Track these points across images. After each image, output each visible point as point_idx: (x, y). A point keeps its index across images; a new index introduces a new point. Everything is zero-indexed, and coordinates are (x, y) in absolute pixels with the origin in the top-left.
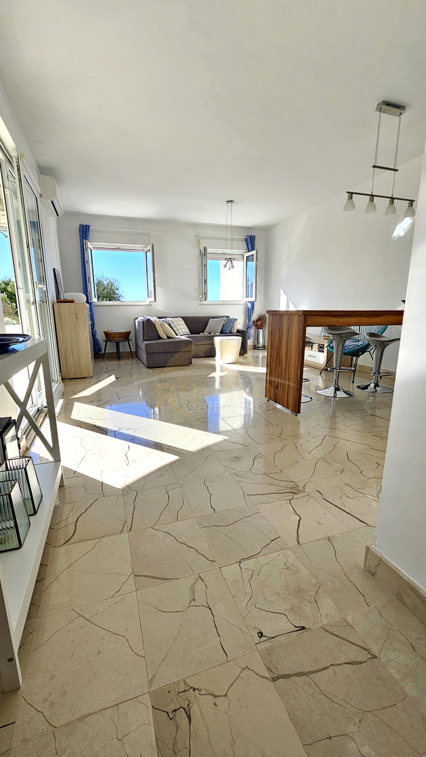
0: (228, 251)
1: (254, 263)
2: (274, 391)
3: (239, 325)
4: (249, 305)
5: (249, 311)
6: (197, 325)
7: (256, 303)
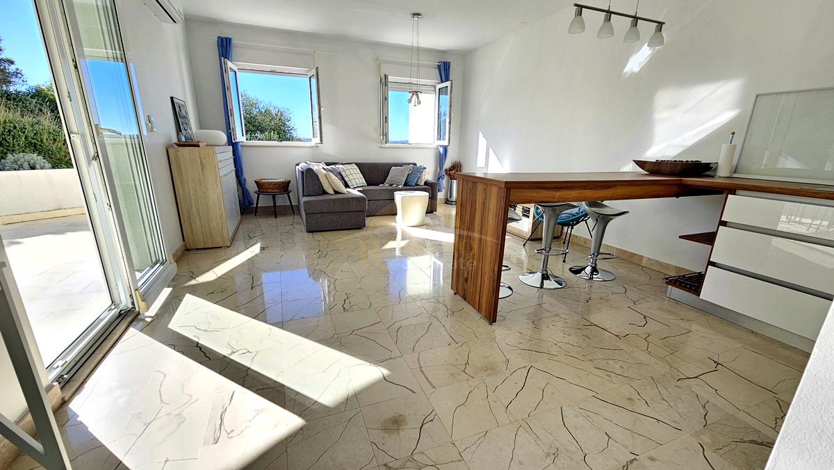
0: (414, 80)
1: (448, 97)
2: (463, 285)
3: (428, 176)
4: (441, 150)
5: (441, 157)
6: (375, 174)
7: (449, 148)
